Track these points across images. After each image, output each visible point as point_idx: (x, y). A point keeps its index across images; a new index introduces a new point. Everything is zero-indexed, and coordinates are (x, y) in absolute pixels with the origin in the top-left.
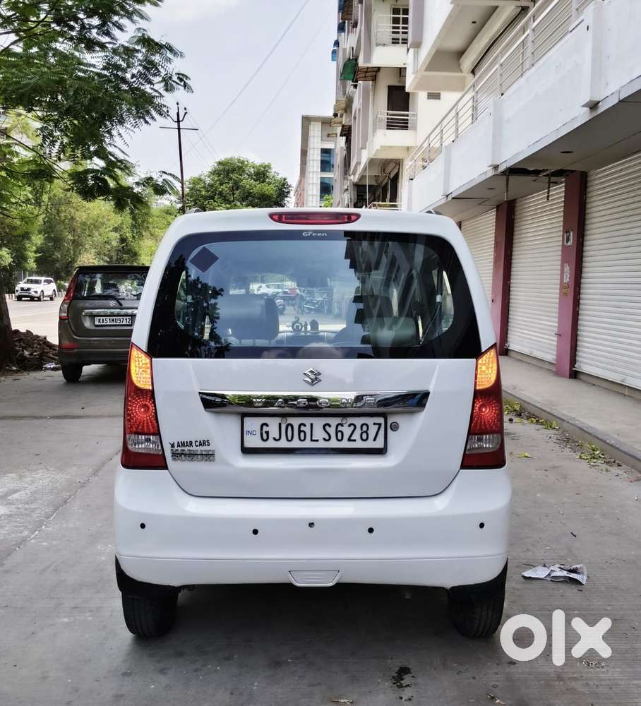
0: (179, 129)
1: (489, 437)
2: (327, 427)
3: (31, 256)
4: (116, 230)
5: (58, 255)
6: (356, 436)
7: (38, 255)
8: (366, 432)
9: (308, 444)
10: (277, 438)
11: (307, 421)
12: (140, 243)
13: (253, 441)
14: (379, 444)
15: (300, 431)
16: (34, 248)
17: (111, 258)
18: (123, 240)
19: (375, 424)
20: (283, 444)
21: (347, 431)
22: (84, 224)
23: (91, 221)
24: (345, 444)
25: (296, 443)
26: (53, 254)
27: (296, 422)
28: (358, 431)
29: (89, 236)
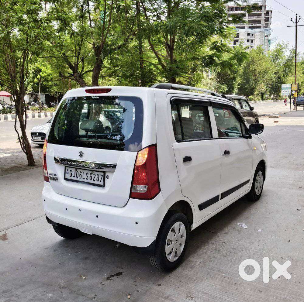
0: (296, 26)
1: (141, 186)
2: (87, 174)
3: (236, 87)
4: (276, 73)
5: (247, 86)
6: (95, 179)
7: (239, 86)
8: (98, 178)
9: (82, 180)
10: (74, 176)
11: (82, 171)
12: (287, 78)
13: (68, 176)
14: (102, 183)
15: (80, 175)
16: (238, 84)
17: (272, 86)
18: (279, 78)
19: (101, 175)
20: (75, 179)
21: (93, 176)
22: (260, 72)
23: (263, 70)
24: (92, 182)
25: (79, 179)
26: (246, 86)
27: (79, 171)
28: (96, 178)
29: (262, 77)
